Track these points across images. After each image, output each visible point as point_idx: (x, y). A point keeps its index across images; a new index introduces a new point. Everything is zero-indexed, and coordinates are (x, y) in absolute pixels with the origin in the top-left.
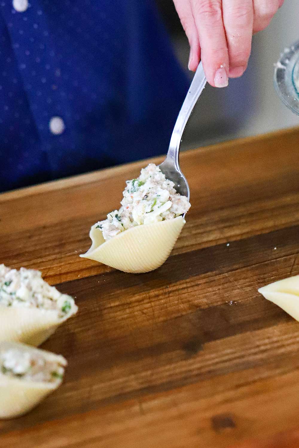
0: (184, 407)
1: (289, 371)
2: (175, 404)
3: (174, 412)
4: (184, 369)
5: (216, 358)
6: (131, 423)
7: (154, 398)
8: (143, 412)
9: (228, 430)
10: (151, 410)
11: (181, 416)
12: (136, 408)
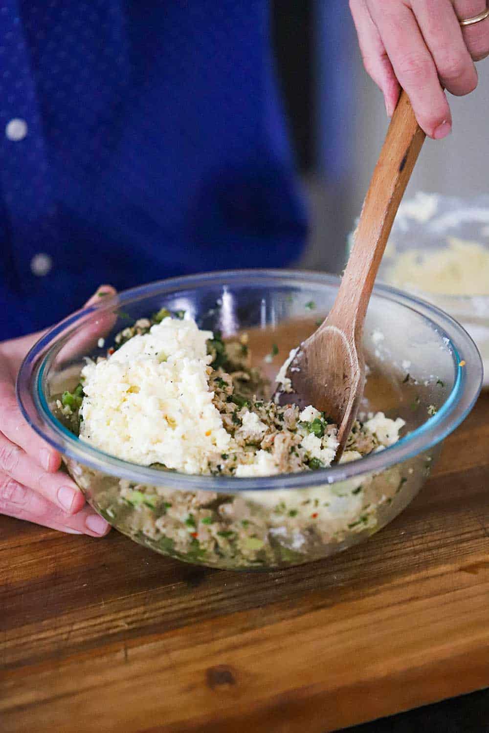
0: (175, 655)
1: (305, 613)
2: (167, 651)
3: (164, 661)
4: (183, 606)
5: (221, 593)
6: (111, 675)
7: (142, 644)
8: (127, 661)
9: (225, 687)
10: (135, 658)
11: (172, 667)
12: (120, 655)
